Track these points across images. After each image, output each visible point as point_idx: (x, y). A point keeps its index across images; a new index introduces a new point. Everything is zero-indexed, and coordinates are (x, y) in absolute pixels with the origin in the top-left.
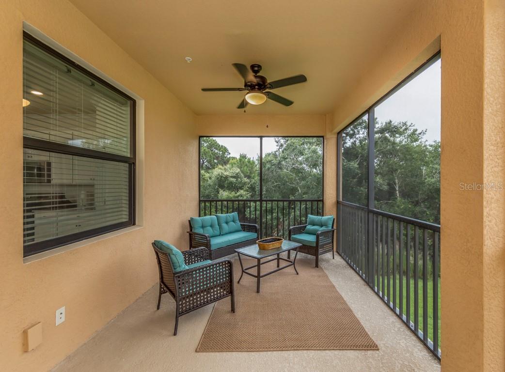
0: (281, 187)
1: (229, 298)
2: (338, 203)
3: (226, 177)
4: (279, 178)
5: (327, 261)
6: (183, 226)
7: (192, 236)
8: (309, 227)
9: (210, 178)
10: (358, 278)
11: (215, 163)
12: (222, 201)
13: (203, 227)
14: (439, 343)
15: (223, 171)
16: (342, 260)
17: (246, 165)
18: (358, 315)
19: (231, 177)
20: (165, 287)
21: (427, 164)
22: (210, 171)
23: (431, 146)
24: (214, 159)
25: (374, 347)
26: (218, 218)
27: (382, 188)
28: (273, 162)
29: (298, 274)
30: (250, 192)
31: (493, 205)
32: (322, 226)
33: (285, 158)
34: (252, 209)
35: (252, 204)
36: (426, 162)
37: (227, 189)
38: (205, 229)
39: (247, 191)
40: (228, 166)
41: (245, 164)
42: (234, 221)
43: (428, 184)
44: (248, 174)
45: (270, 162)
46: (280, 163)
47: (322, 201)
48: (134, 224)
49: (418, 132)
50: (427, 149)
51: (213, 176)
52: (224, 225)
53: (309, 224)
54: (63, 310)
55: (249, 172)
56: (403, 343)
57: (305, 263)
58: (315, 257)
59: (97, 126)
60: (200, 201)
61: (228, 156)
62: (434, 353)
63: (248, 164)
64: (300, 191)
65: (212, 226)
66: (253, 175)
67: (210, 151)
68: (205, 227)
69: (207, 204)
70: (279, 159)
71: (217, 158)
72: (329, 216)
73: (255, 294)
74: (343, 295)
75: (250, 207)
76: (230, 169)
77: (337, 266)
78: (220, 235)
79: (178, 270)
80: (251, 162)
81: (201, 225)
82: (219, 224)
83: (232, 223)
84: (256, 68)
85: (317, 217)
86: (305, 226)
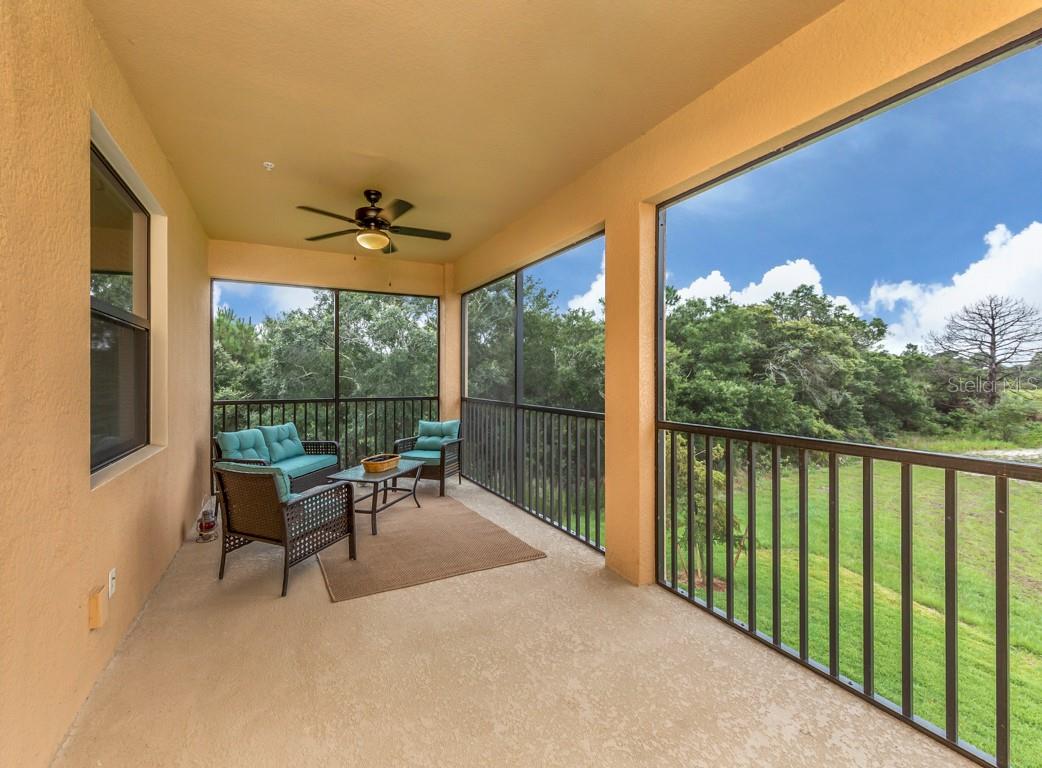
1: (345, 541)
2: (463, 399)
5: (453, 488)
8: (423, 440)
10: (502, 501)
13: (241, 449)
14: (601, 542)
16: (472, 484)
17: (233, 333)
18: (516, 534)
21: (559, 343)
23: (564, 316)
25: (542, 555)
26: (265, 433)
27: (498, 382)
28: (309, 329)
29: (419, 506)
30: (247, 392)
32: (443, 436)
36: (558, 341)
38: (245, 452)
41: (230, 331)
42: (290, 438)
43: (562, 375)
44: (239, 353)
45: (303, 329)
47: (438, 398)
48: (148, 443)
49: (546, 294)
50: (559, 320)
52: (276, 445)
53: (422, 436)
54: (113, 573)
55: (240, 348)
56: (568, 548)
57: (428, 493)
58: (439, 482)
60: (213, 404)
62: (596, 549)
63: (237, 331)
64: (358, 387)
65: (256, 447)
66: (252, 354)
70: (323, 324)
72: (450, 420)
73: (371, 537)
74: (491, 519)
77: (469, 492)
79: (284, 499)
80: (247, 327)
81: (238, 446)
82: (268, 444)
83: (288, 441)
84: (373, 195)
85: (431, 423)
86: (416, 439)
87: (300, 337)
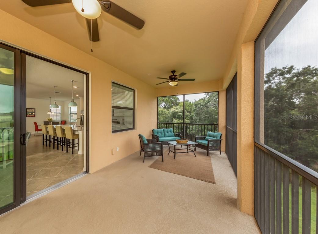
0: (210, 117)
1: (161, 156)
2: (226, 126)
3: (177, 113)
4: (207, 112)
6: (150, 132)
7: (153, 136)
8: (207, 137)
9: (169, 113)
11: (172, 105)
12: (174, 123)
15: (175, 110)
17: (188, 106)
19: (179, 112)
20: (142, 150)
22: (169, 109)
24: (171, 103)
25: (214, 183)
26: (164, 130)
28: (202, 103)
29: (196, 156)
31: (246, 125)
32: (214, 137)
33: (209, 101)
34: (191, 129)
35: (191, 126)
37: (178, 119)
39: (188, 119)
40: (178, 107)
42: (171, 132)
45: (200, 104)
46: (206, 104)
47: (218, 125)
48: (134, 129)
51: (170, 112)
52: (166, 133)
53: (208, 136)
54: (118, 148)
55: (190, 109)
58: (207, 151)
59: (125, 97)
60: (158, 123)
61: (179, 102)
63: (190, 105)
65: (161, 133)
67: (169, 100)
68: (158, 133)
69: (163, 125)
70: (206, 102)
71: (173, 103)
73: (173, 159)
74: (214, 167)
75: (189, 128)
76: (179, 108)
77: (220, 158)
78: (164, 137)
79: (145, 143)
82: (164, 132)
83: (170, 133)
84: (173, 72)
85: (212, 133)
86: (206, 137)
87: (199, 106)
